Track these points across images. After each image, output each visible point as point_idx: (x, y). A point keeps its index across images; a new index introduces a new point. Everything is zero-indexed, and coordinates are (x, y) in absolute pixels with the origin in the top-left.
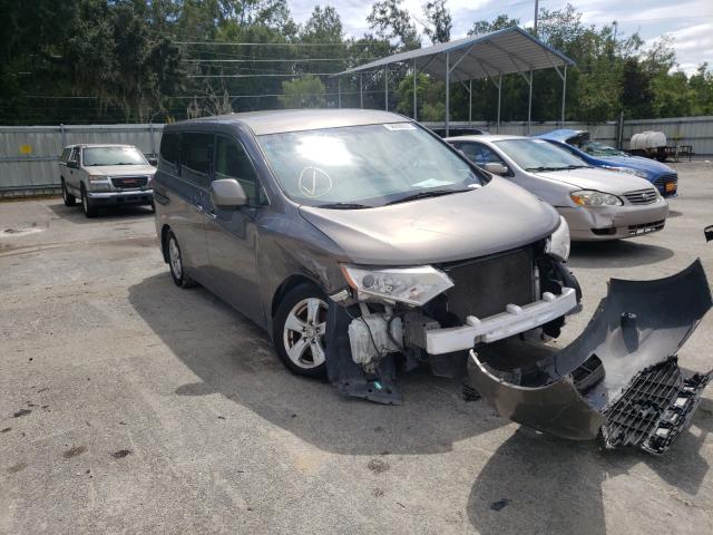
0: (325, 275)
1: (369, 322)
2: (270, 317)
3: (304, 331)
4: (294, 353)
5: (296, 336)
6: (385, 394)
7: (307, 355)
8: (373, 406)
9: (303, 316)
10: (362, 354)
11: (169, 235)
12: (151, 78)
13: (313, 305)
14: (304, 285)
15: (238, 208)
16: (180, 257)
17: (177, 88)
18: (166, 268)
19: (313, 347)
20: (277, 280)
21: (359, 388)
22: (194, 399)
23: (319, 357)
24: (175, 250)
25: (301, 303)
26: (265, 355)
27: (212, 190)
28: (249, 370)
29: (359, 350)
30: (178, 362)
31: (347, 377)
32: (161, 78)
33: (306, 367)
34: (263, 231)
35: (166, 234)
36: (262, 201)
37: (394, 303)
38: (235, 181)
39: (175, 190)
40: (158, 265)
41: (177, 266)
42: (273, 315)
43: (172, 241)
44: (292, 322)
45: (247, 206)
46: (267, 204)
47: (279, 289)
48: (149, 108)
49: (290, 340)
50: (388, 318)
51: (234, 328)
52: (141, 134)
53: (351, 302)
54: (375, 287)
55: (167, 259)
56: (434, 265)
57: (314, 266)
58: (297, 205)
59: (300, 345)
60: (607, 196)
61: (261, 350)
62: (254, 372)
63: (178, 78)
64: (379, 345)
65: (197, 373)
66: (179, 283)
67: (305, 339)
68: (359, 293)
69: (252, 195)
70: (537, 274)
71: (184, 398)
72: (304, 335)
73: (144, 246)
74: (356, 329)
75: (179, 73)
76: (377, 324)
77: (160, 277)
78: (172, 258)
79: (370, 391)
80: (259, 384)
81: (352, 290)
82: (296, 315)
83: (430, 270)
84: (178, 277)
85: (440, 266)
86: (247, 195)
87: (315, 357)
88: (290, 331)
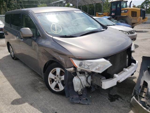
0: (64, 61)
1: (80, 77)
2: (42, 73)
3: (55, 79)
4: (52, 86)
5: (53, 81)
6: (86, 101)
7: (57, 87)
8: (82, 105)
9: (55, 73)
10: (78, 89)
11: (9, 45)
12: (4, 4)
13: (58, 70)
14: (55, 64)
15: (30, 38)
16: (13, 51)
17: (11, 7)
18: (9, 54)
19: (59, 84)
20: (45, 61)
21: (77, 99)
22: (19, 106)
23: (62, 88)
24: (11, 49)
25: (54, 69)
26: (42, 85)
27: (21, 32)
28: (37, 91)
29: (77, 87)
30: (13, 89)
31: (72, 96)
32: (7, 4)
33: (57, 91)
34: (39, 45)
35: (8, 44)
36: (38, 35)
37: (91, 72)
38: (28, 28)
39: (10, 32)
40: (7, 53)
41: (12, 54)
42: (44, 72)
43: (10, 46)
44: (51, 76)
45: (33, 37)
46: (40, 36)
47: (46, 64)
48: (5, 11)
49: (50, 81)
50: (87, 76)
51: (30, 74)
52: (2, 17)
53: (74, 71)
54: (83, 66)
55: (9, 51)
56: (104, 58)
57: (59, 58)
58: (52, 37)
59: (54, 84)
60: (125, 32)
61: (40, 82)
62: (39, 92)
63: (11, 4)
64: (83, 85)
65: (19, 93)
66: (13, 58)
67: (56, 81)
68: (78, 69)
69: (35, 33)
70: (127, 57)
71: (15, 106)
72: (55, 80)
73: (4, 47)
74: (76, 80)
75: (11, 3)
76: (83, 78)
77: (8, 56)
78: (11, 51)
79: (80, 100)
80: (41, 97)
81: (75, 68)
82: (52, 73)
83: (103, 60)
84: (13, 57)
85: (106, 58)
86: (33, 33)
87: (60, 87)
88: (50, 78)
